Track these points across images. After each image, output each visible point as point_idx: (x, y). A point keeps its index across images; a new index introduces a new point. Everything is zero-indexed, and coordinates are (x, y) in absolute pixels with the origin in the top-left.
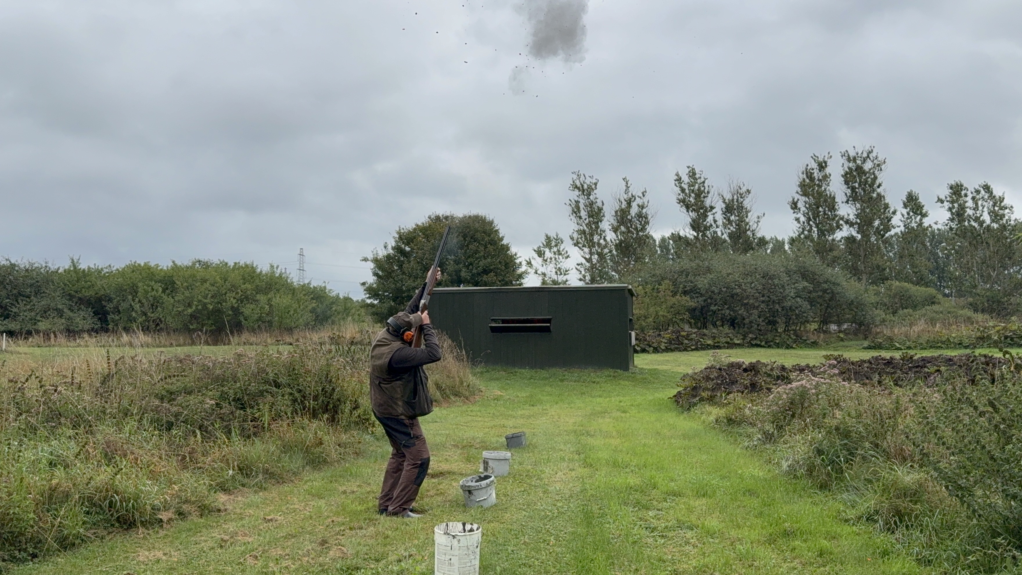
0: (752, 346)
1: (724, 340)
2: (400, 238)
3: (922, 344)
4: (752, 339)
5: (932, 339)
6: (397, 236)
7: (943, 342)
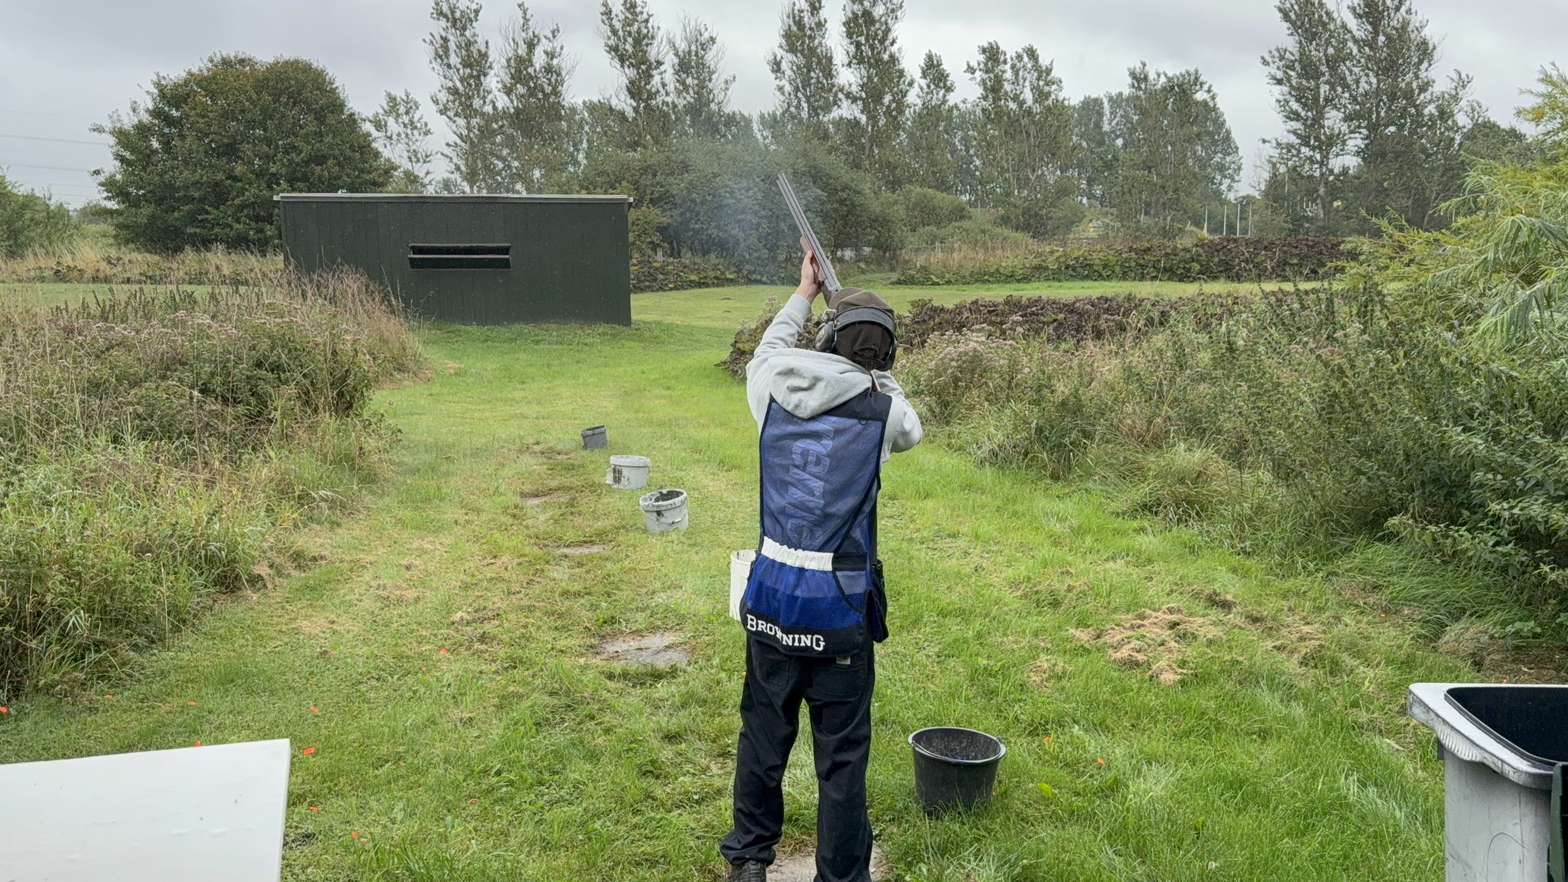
0: (750, 282)
1: (711, 274)
2: (162, 94)
3: (964, 277)
4: (750, 272)
5: (976, 270)
6: (156, 91)
7: (992, 275)
